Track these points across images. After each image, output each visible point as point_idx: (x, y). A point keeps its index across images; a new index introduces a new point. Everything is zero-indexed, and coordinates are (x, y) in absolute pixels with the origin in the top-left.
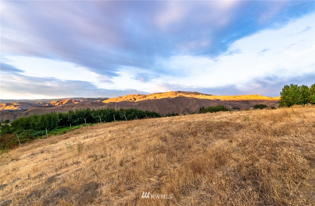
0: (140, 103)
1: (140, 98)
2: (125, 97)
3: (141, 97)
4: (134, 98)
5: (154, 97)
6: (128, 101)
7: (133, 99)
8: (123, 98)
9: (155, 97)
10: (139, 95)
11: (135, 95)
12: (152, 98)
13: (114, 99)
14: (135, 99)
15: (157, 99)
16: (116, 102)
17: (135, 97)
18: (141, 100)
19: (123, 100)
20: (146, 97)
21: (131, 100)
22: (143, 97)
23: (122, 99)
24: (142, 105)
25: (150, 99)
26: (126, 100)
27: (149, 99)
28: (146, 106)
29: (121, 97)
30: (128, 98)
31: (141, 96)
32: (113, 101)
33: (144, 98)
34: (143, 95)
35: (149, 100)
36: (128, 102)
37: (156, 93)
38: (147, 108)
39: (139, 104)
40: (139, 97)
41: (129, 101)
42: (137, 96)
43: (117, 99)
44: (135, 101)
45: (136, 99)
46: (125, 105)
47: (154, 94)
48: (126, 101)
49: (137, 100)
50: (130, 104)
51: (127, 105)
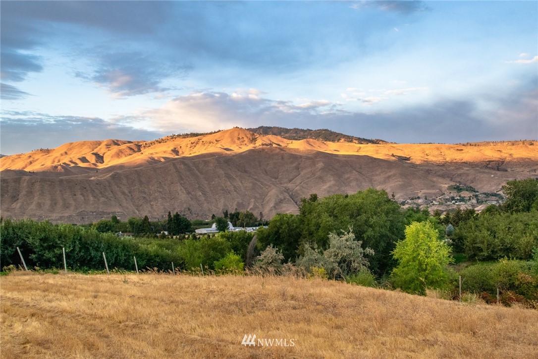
0: (118, 174)
1: (119, 154)
2: (63, 152)
3: (121, 151)
4: (96, 155)
5: (172, 148)
6: (72, 165)
7: (92, 159)
8: (54, 155)
9: (175, 151)
10: (116, 143)
11: (99, 143)
12: (162, 152)
13: (19, 156)
14: (100, 158)
15: (184, 158)
16: (27, 170)
17: (101, 150)
18: (123, 160)
19: (56, 164)
20: (139, 150)
21: (84, 160)
22: (129, 151)
23: (51, 158)
24: (125, 181)
25: (156, 156)
26: (66, 160)
27: (153, 159)
28: (141, 183)
29: (48, 151)
30: (75, 156)
31: (123, 147)
32: (17, 166)
33: (135, 155)
34: (130, 142)
35: (153, 162)
36: (73, 170)
37: (179, 136)
38: (145, 193)
39: (113, 177)
40: (115, 149)
41: (77, 167)
42: (108, 146)
43: (31, 159)
44: (101, 166)
45: (102, 158)
46: (61, 181)
47: (173, 137)
48: (65, 167)
49: (110, 161)
50: (80, 177)
51: (68, 181)
